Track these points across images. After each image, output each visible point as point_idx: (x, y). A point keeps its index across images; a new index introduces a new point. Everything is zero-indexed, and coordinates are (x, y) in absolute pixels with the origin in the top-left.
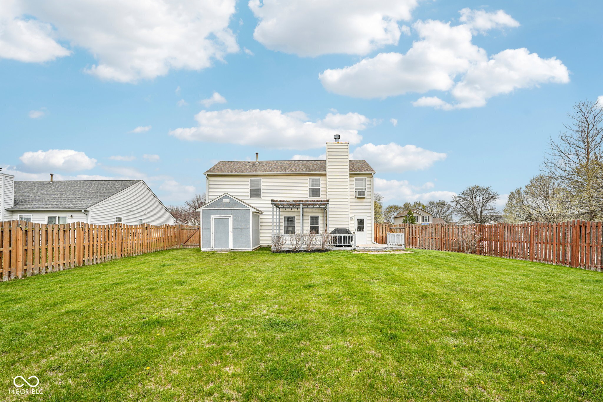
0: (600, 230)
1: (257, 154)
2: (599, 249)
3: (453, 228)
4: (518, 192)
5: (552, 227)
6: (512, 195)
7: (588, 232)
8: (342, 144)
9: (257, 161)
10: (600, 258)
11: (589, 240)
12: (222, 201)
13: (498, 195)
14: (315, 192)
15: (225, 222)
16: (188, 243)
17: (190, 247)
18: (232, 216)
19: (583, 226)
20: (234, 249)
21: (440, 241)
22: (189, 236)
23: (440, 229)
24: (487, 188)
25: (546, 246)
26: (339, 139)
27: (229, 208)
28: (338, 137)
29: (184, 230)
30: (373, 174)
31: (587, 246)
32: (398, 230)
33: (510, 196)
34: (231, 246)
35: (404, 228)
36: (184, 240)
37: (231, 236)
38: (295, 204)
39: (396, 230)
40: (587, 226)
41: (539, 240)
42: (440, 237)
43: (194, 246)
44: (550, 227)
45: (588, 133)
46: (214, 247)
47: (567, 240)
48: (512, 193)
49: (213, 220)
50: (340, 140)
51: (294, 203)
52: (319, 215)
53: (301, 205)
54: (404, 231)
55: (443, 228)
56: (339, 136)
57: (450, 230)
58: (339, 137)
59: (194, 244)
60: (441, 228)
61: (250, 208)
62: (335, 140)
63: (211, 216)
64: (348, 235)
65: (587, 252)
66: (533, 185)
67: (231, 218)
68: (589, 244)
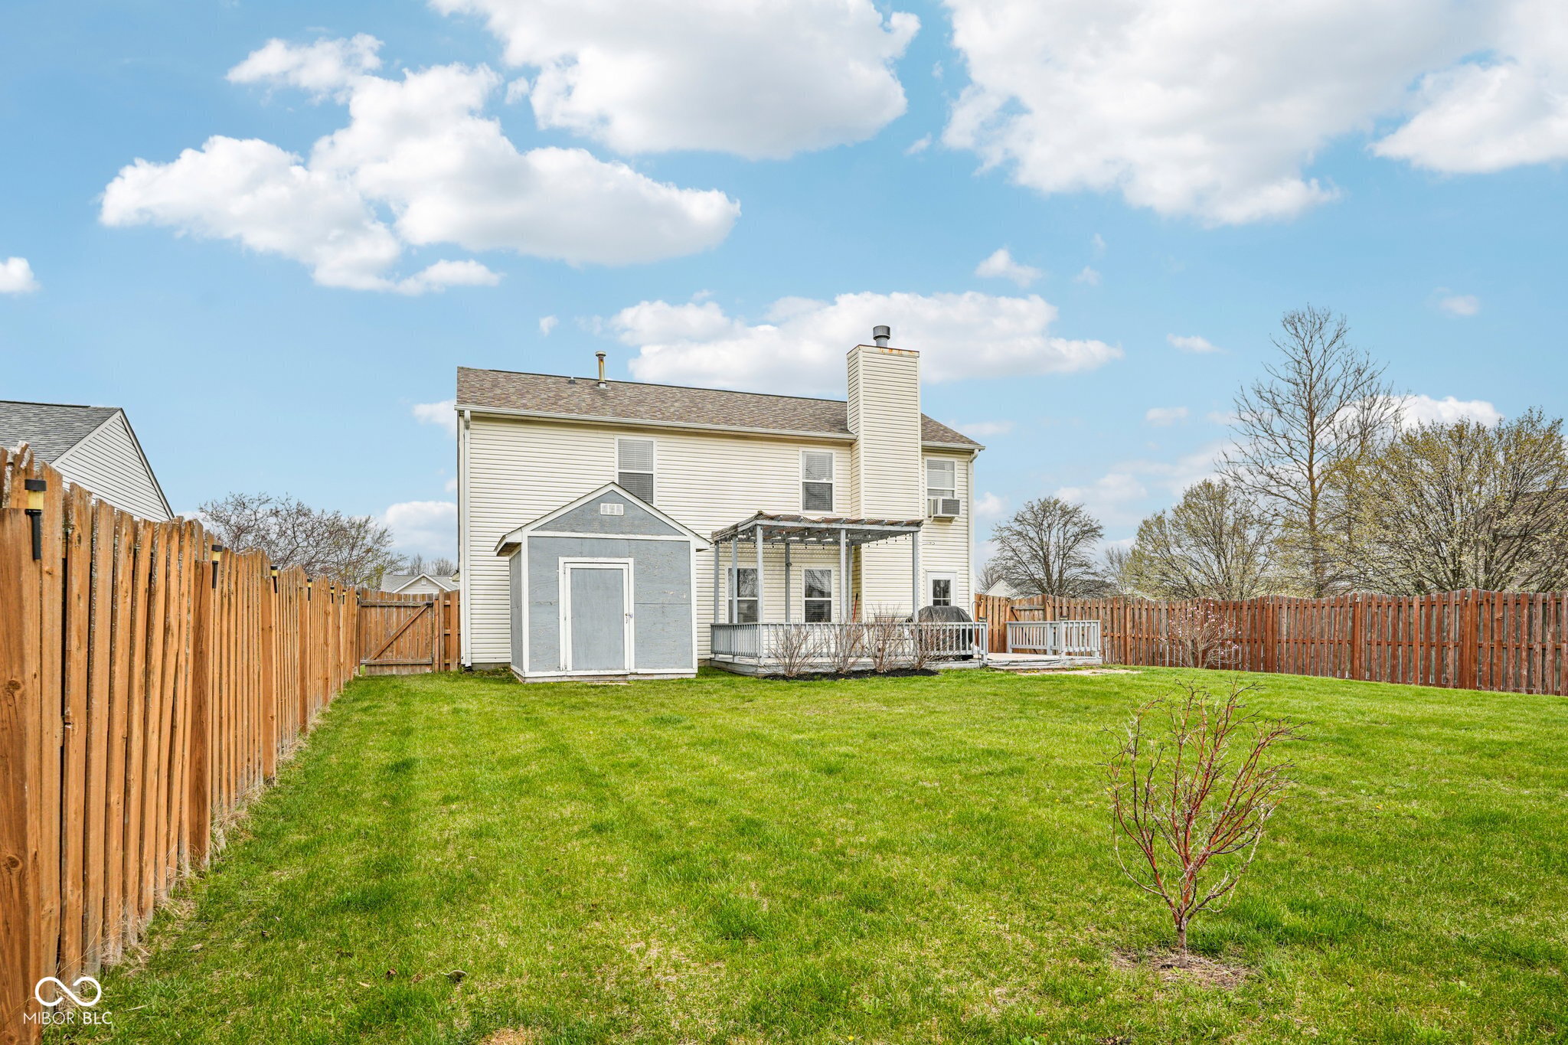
0: (1526, 611)
1: (601, 357)
2: (1524, 654)
3: (1150, 608)
4: (1160, 521)
5: (1411, 606)
6: (1145, 529)
7: (1497, 616)
8: (902, 356)
9: (603, 380)
10: (1525, 673)
11: (1500, 632)
12: (597, 511)
13: (1100, 528)
14: (817, 495)
15: (611, 583)
16: (390, 657)
17: (394, 672)
18: (631, 561)
19: (1485, 603)
20: (640, 671)
21: (1122, 642)
22: (393, 632)
23: (1122, 612)
24: (1075, 510)
25: (1395, 650)
26: (888, 338)
27: (623, 533)
28: (882, 334)
29: (373, 609)
30: (976, 451)
31: (1495, 646)
32: (1028, 612)
33: (1141, 530)
34: (629, 665)
35: (1042, 607)
36: (374, 646)
37: (629, 628)
38: (827, 529)
39: (1023, 612)
40: (1496, 602)
41: (1375, 636)
42: (1122, 632)
43: (410, 668)
44: (1405, 605)
45: (1311, 388)
46: (570, 668)
47: (1448, 634)
48: (1145, 522)
49: (568, 572)
50: (890, 344)
51: (824, 526)
52: (831, 565)
53: (843, 534)
54: (1041, 616)
55: (1128, 610)
56: (888, 329)
57: (1144, 613)
58: (888, 332)
59: (410, 661)
60: (1125, 608)
61: (690, 537)
62: (874, 343)
63: (562, 560)
64: (962, 625)
65: (1495, 661)
66: (1188, 506)
67: (628, 567)
68: (1500, 642)
